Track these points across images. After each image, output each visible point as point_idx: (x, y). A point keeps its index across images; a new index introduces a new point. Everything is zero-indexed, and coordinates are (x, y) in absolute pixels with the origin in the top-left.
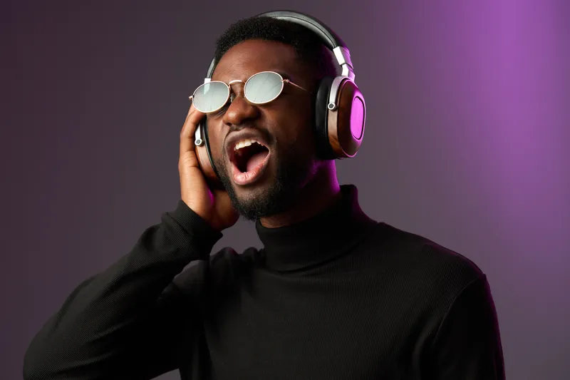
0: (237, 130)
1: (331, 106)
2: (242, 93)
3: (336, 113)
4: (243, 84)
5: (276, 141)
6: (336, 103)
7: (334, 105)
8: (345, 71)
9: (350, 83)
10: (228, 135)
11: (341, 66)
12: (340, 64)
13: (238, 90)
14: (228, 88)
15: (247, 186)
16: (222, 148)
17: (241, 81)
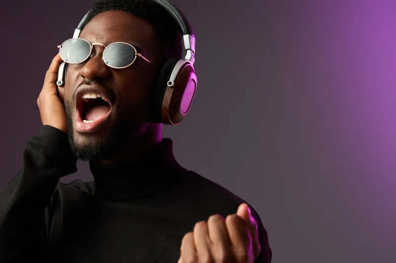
0: (88, 83)
1: (170, 83)
2: (101, 55)
3: (172, 90)
4: (103, 48)
5: (118, 102)
6: (175, 82)
7: (173, 83)
8: (188, 56)
9: (190, 66)
10: (80, 85)
11: (186, 50)
12: (186, 48)
13: (98, 51)
14: (91, 47)
15: (83, 133)
16: (72, 93)
17: (102, 45)
